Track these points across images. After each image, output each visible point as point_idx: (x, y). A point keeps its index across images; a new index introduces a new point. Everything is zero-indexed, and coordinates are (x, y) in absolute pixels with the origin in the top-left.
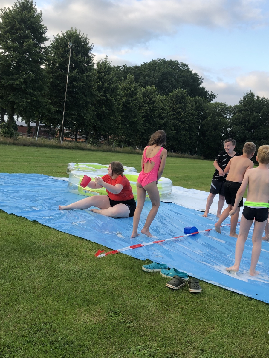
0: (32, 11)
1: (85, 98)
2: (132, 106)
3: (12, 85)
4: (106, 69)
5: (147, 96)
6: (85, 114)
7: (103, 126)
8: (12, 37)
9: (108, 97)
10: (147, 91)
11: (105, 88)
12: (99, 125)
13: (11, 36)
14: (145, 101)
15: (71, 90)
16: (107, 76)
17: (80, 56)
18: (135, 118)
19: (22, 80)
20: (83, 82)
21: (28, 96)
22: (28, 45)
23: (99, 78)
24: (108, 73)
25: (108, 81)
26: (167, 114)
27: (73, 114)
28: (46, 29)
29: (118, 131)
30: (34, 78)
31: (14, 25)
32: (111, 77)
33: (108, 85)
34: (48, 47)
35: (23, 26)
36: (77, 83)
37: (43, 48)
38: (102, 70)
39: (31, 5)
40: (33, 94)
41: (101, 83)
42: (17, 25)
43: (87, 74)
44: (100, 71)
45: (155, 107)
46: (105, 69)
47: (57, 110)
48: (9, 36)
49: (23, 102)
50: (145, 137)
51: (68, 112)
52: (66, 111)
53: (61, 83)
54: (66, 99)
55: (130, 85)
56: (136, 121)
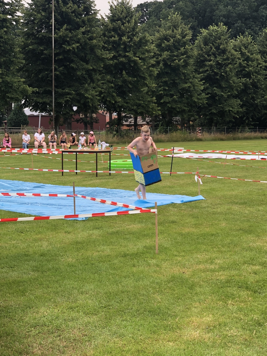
1: (86, 66)
2: (178, 65)
4: (123, 14)
5: (211, 42)
6: (87, 90)
7: (127, 103)
9: (130, 58)
10: (211, 35)
11: (124, 43)
12: (119, 102)
14: (209, 52)
15: (61, 57)
16: (125, 25)
17: (71, 4)
18: (186, 83)
20: (78, 42)
23: (114, 30)
24: (127, 19)
25: (129, 32)
26: (257, 66)
27: (67, 92)
29: (152, 109)
32: (133, 24)
33: (128, 38)
36: (69, 45)
38: (117, 17)
41: (117, 38)
43: (83, 30)
44: (115, 18)
45: (228, 59)
46: (121, 14)
47: (36, 91)
50: (214, 111)
51: (60, 90)
52: (57, 90)
53: (45, 49)
54: (54, 72)
55: (173, 31)
56: (189, 87)
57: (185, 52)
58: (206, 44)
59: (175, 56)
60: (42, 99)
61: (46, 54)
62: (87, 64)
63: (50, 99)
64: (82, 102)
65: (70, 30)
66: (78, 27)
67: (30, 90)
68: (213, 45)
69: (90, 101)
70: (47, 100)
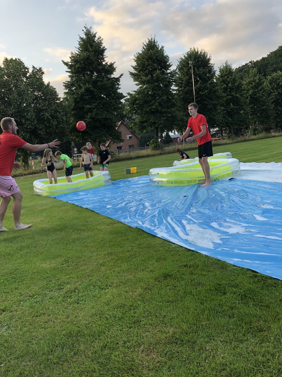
0: (155, 48)
1: (212, 102)
2: (259, 97)
3: (150, 110)
4: (228, 72)
5: (274, 82)
6: (214, 116)
7: (234, 121)
9: (234, 95)
11: (230, 88)
12: (230, 121)
13: (143, 73)
14: (273, 88)
15: (199, 99)
16: (229, 78)
18: (264, 106)
19: (157, 104)
20: (207, 89)
23: (223, 81)
24: (230, 75)
28: (168, 58)
29: (248, 122)
31: (144, 64)
32: (233, 77)
33: (232, 85)
34: (173, 71)
35: (150, 62)
36: (203, 92)
37: (170, 73)
38: (224, 74)
39: (154, 44)
40: (168, 112)
41: (225, 86)
42: (146, 63)
43: (209, 82)
46: (226, 72)
49: (161, 120)
53: (190, 96)
55: (254, 79)
56: (266, 108)
57: (262, 88)
58: (271, 84)
59: (256, 92)
61: (190, 99)
68: (275, 84)
69: (217, 121)
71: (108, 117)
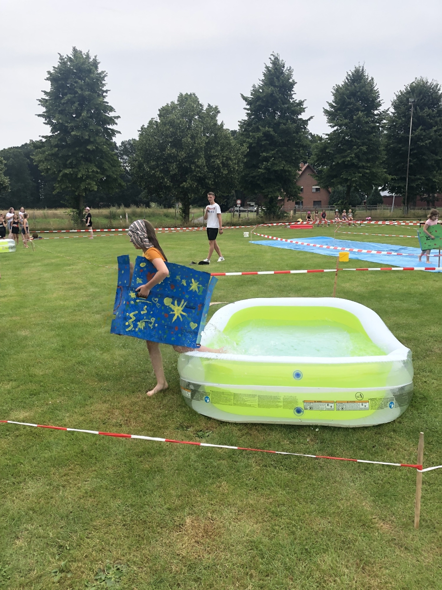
0: (363, 81)
3: (344, 162)
6: (434, 176)
8: (342, 113)
15: (415, 151)
17: (426, 109)
19: (353, 155)
20: (430, 139)
21: (361, 170)
22: (358, 118)
27: (418, 178)
28: (379, 94)
30: (366, 150)
31: (344, 101)
34: (383, 111)
35: (352, 99)
36: (423, 142)
37: (377, 115)
39: (362, 73)
40: (367, 167)
42: (347, 100)
43: (435, 128)
47: (394, 178)
48: (340, 113)
49: (356, 177)
51: (413, 177)
52: (410, 176)
53: (403, 147)
54: (409, 162)
60: (398, 183)
61: (403, 150)
62: (436, 155)
63: (404, 184)
64: (430, 185)
65: (424, 130)
66: (431, 126)
67: (390, 177)
69: (436, 184)
70: (402, 185)
71: (286, 168)
